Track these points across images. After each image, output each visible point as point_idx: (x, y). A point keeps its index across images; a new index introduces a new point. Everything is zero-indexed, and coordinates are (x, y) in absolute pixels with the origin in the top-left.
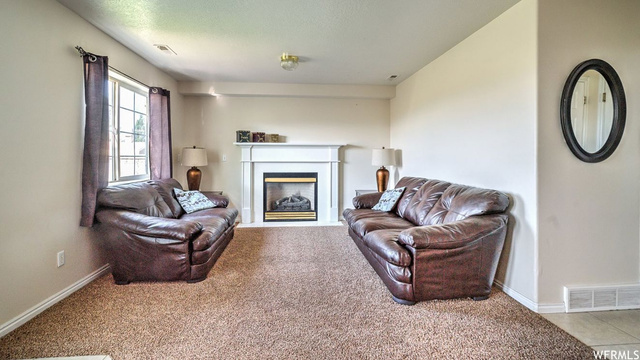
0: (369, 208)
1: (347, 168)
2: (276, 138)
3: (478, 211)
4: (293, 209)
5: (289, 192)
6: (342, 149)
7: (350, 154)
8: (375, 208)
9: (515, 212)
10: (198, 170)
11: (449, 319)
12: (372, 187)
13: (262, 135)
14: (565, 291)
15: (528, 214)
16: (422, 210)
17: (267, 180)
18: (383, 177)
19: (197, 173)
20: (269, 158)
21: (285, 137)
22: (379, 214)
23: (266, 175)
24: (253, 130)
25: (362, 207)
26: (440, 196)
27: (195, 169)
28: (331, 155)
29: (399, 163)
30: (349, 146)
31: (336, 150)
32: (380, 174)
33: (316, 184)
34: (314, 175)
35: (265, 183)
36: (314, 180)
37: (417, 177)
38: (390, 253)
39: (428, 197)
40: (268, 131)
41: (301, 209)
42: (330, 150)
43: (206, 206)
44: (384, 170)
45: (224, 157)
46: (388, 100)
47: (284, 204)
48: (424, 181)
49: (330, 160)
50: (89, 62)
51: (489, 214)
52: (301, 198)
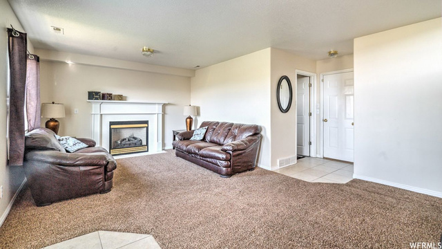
0: (188, 139)
1: (167, 117)
2: (120, 98)
3: (251, 134)
4: (130, 146)
5: (126, 134)
6: (164, 106)
7: (168, 108)
8: (192, 139)
9: (262, 133)
10: (56, 121)
11: (246, 178)
12: (183, 128)
13: (110, 95)
14: (278, 161)
15: (267, 133)
16: (221, 137)
17: (112, 127)
18: (190, 121)
19: (57, 123)
20: (113, 111)
21: (126, 97)
22: (195, 141)
23: (112, 123)
24: (102, 92)
25: (184, 139)
26: (230, 129)
27: (52, 120)
28: (158, 109)
29: (198, 114)
30: (169, 104)
31: (161, 106)
32: (188, 120)
33: (147, 128)
34: (146, 122)
35: (110, 128)
36: (146, 125)
37: (212, 121)
38: (220, 156)
39: (224, 130)
40: (115, 92)
41: (135, 145)
42: (157, 106)
43: (82, 147)
44: (190, 118)
45: (77, 110)
46: (190, 78)
47: (123, 142)
48: (218, 123)
49: (157, 112)
50: (13, 37)
51: (255, 134)
52: (135, 138)
